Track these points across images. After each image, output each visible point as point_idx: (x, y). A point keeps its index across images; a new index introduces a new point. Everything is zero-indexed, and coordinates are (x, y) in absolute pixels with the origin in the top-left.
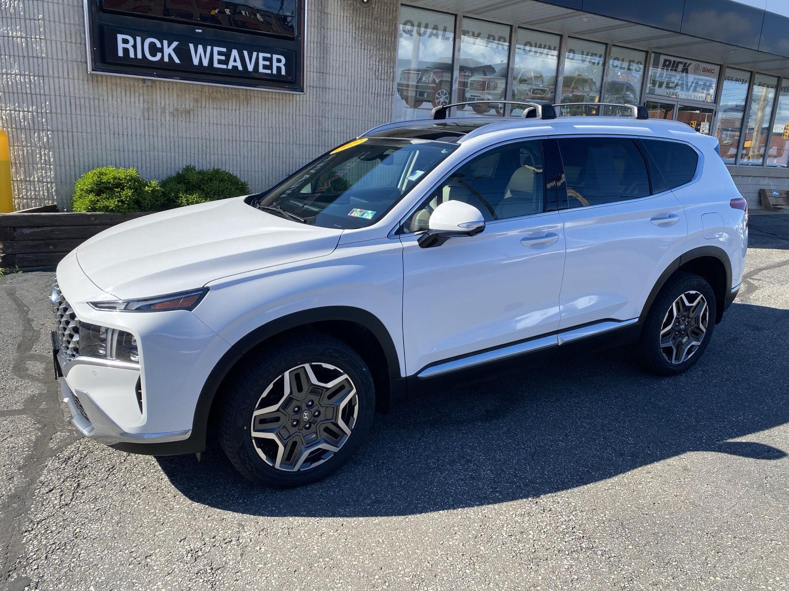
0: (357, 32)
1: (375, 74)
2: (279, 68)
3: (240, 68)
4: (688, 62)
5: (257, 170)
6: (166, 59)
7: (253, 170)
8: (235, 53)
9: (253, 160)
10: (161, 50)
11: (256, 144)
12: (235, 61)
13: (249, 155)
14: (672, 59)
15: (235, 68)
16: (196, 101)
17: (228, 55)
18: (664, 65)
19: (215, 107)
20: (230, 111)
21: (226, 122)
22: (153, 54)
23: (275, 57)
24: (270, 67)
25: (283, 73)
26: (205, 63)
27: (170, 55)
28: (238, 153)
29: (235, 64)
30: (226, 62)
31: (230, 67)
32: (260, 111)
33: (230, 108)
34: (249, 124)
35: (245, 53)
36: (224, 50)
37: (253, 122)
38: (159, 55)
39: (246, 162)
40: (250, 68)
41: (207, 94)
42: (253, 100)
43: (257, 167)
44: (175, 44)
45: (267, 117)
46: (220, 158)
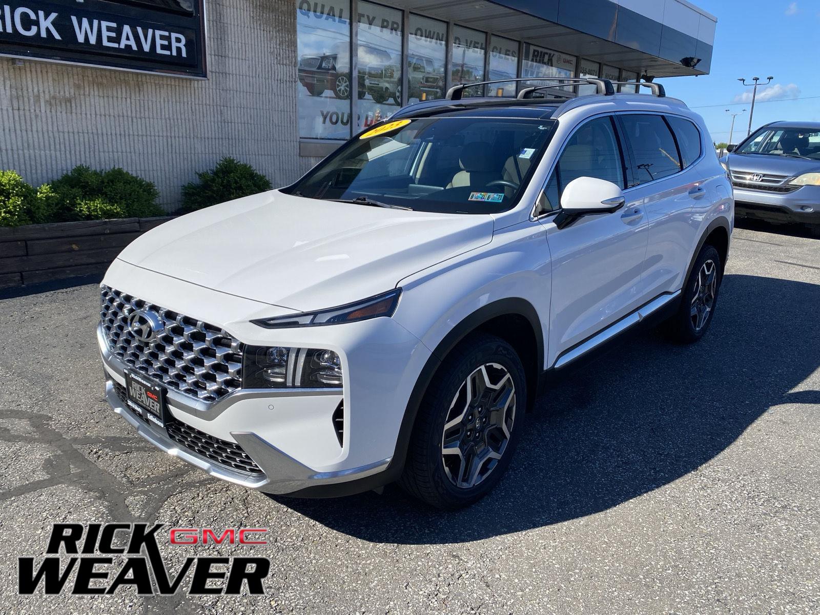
0: (255, 10)
1: (277, 58)
2: (179, 49)
3: (135, 48)
4: (552, 52)
5: (155, 168)
6: (44, 34)
7: (151, 169)
8: (127, 29)
9: (150, 156)
10: (37, 23)
11: (153, 138)
12: (128, 39)
13: (146, 152)
14: (540, 49)
15: (128, 47)
16: (78, 87)
17: (119, 31)
18: (534, 55)
19: (101, 94)
20: (120, 99)
21: (116, 113)
22: (27, 28)
23: (174, 35)
24: (168, 47)
25: (184, 54)
26: (93, 40)
27: (48, 30)
28: (132, 149)
29: (128, 43)
30: (117, 40)
31: (122, 46)
32: (154, 100)
33: (119, 96)
34: (142, 115)
35: (139, 30)
36: (114, 25)
37: (147, 113)
38: (34, 29)
39: (142, 160)
40: (147, 48)
41: (91, 79)
42: (145, 86)
43: (155, 164)
44: (53, 16)
45: (163, 107)
46: (111, 156)
